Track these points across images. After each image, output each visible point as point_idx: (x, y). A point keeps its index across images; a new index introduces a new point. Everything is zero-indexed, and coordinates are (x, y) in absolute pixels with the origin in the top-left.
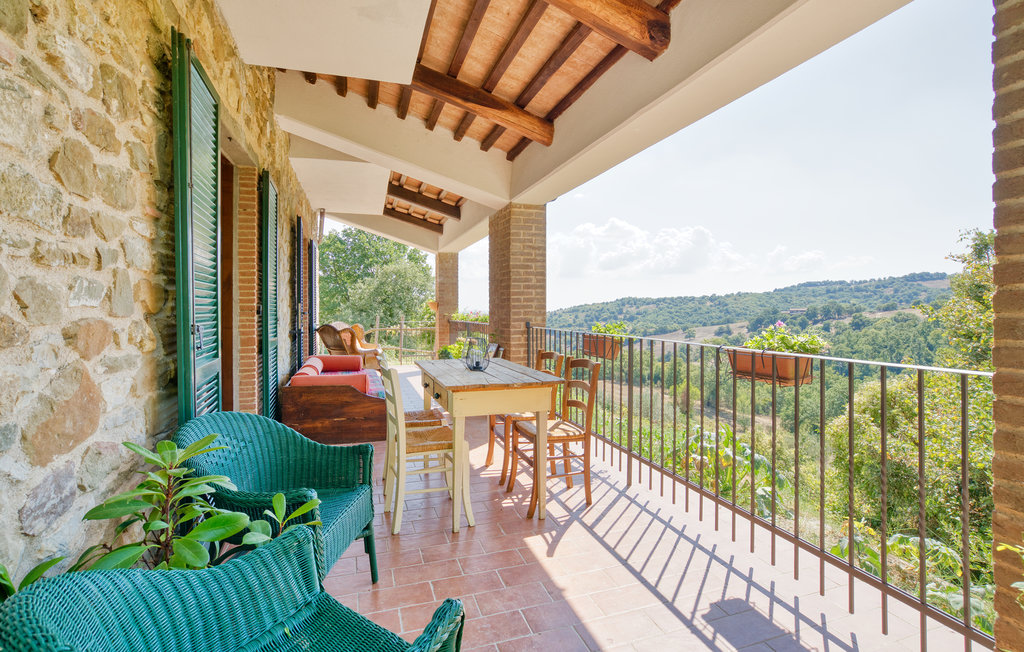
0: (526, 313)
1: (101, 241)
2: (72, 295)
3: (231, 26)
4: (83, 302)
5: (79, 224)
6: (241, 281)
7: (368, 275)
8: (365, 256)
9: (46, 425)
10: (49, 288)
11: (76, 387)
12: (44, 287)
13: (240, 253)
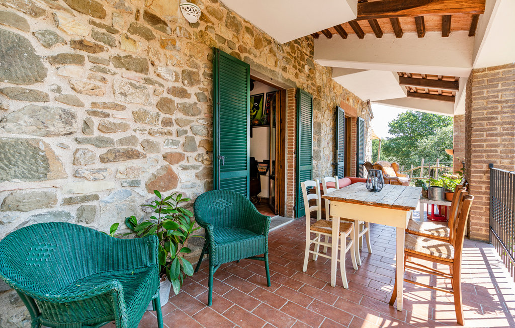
0: (488, 156)
1: (179, 127)
2: (165, 145)
3: (266, 32)
4: (169, 147)
5: (167, 123)
6: (288, 139)
7: (431, 134)
8: (430, 123)
9: (153, 182)
10: (155, 142)
11: (165, 172)
12: (153, 142)
13: (288, 127)
